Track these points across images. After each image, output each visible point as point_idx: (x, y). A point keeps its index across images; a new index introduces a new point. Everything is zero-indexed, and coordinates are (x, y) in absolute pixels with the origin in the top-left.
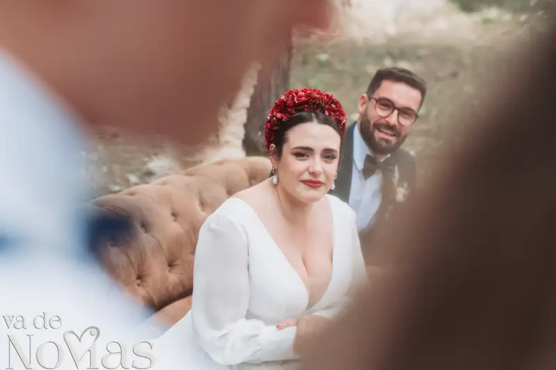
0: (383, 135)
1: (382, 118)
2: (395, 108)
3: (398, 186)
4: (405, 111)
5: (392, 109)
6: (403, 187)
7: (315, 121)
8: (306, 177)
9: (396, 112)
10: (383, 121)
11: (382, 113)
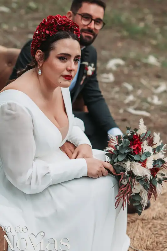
0: (87, 34)
1: (85, 25)
2: (92, 20)
3: (89, 66)
4: (98, 21)
5: (90, 20)
6: (91, 66)
7: (71, 38)
8: (66, 73)
9: (93, 22)
10: (86, 28)
11: (85, 23)
